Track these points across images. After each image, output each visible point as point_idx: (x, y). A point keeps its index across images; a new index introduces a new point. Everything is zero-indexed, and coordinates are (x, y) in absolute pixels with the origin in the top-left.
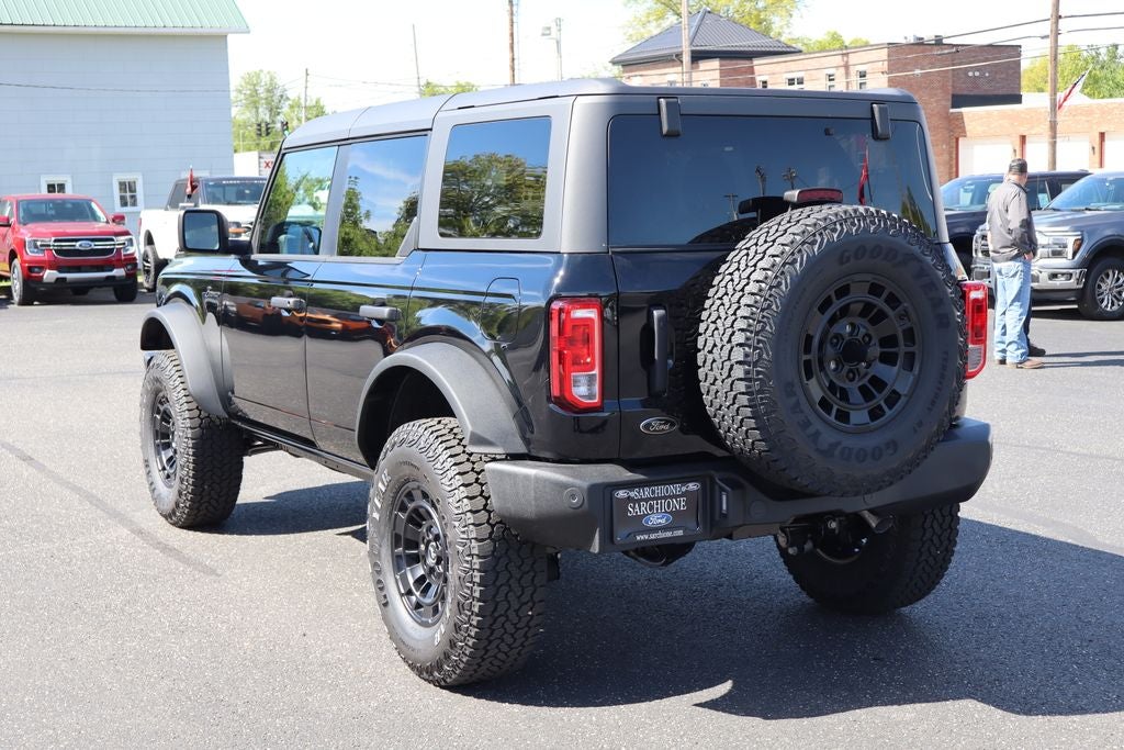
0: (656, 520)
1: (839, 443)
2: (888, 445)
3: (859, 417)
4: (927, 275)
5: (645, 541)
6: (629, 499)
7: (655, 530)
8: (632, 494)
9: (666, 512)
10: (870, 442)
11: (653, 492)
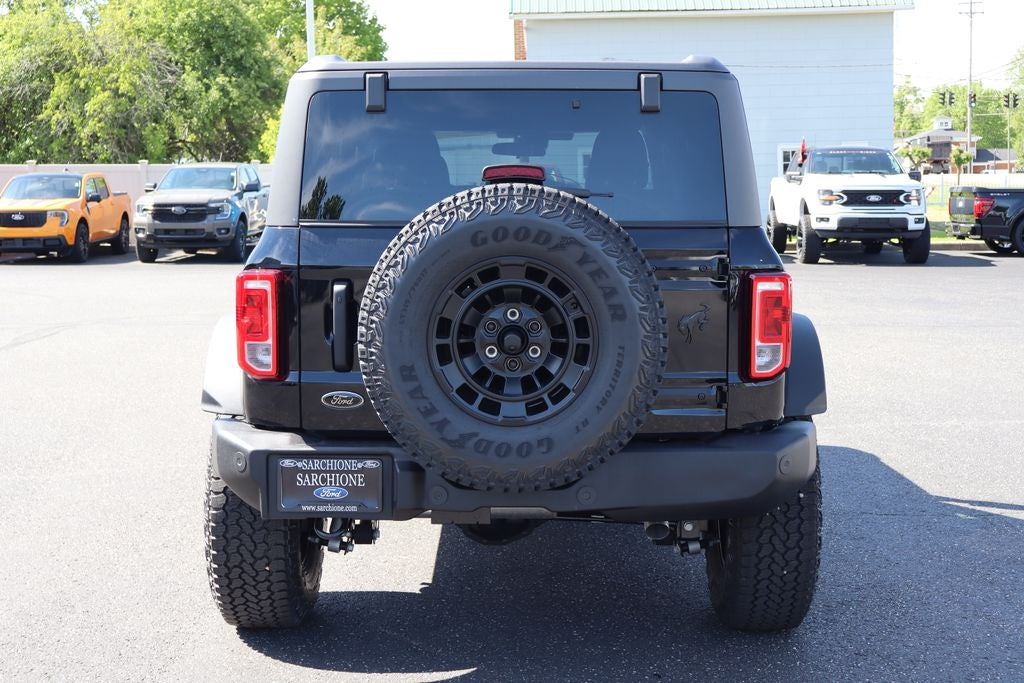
0: (327, 492)
1: (476, 435)
2: (540, 442)
3: (513, 409)
4: (594, 261)
5: (311, 512)
6: (297, 470)
7: (325, 502)
8: (299, 465)
9: (341, 486)
10: (516, 437)
11: (324, 465)
